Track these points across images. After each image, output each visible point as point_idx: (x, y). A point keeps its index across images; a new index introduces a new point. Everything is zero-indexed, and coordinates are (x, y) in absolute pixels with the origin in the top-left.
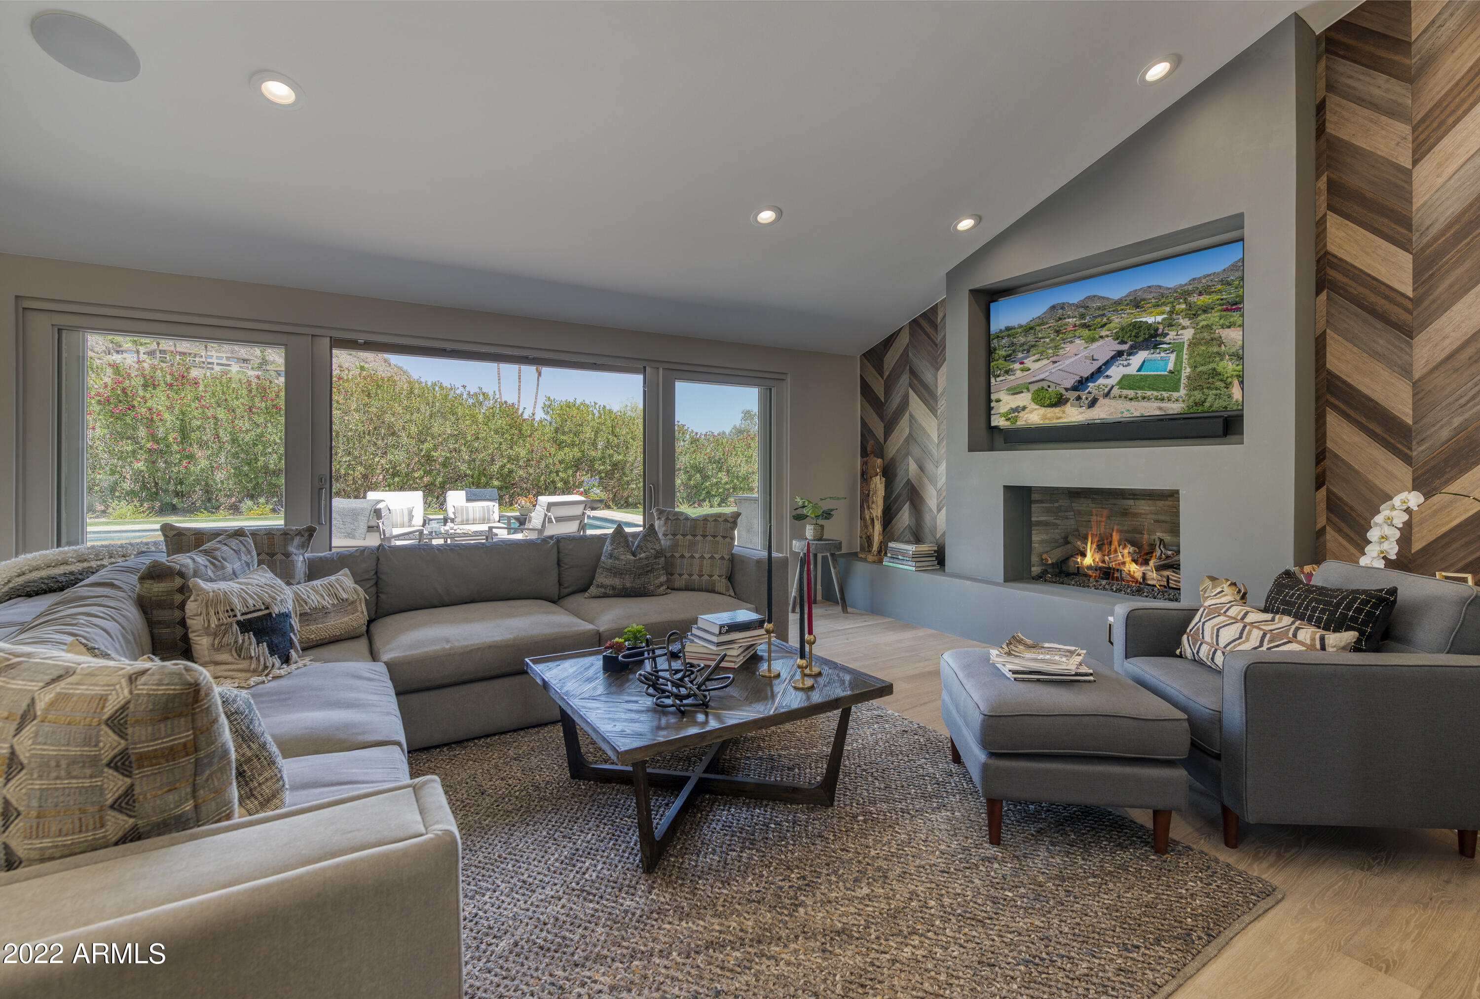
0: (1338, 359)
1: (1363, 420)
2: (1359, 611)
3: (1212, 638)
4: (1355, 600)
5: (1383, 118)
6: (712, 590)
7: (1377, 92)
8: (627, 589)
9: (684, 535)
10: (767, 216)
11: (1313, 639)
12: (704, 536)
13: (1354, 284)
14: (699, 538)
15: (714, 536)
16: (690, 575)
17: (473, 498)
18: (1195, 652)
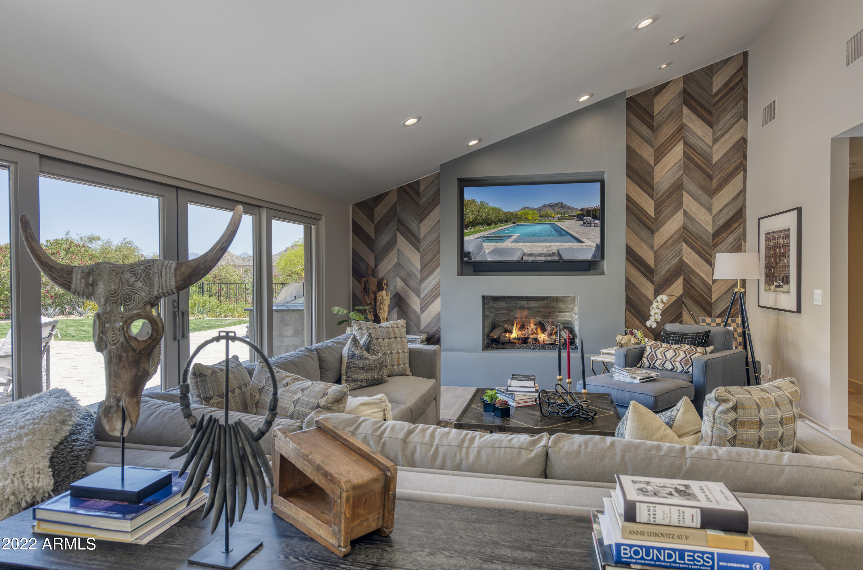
0: (630, 240)
1: (638, 265)
2: (702, 339)
4: (700, 336)
5: (645, 143)
13: (635, 209)
16: (393, 366)
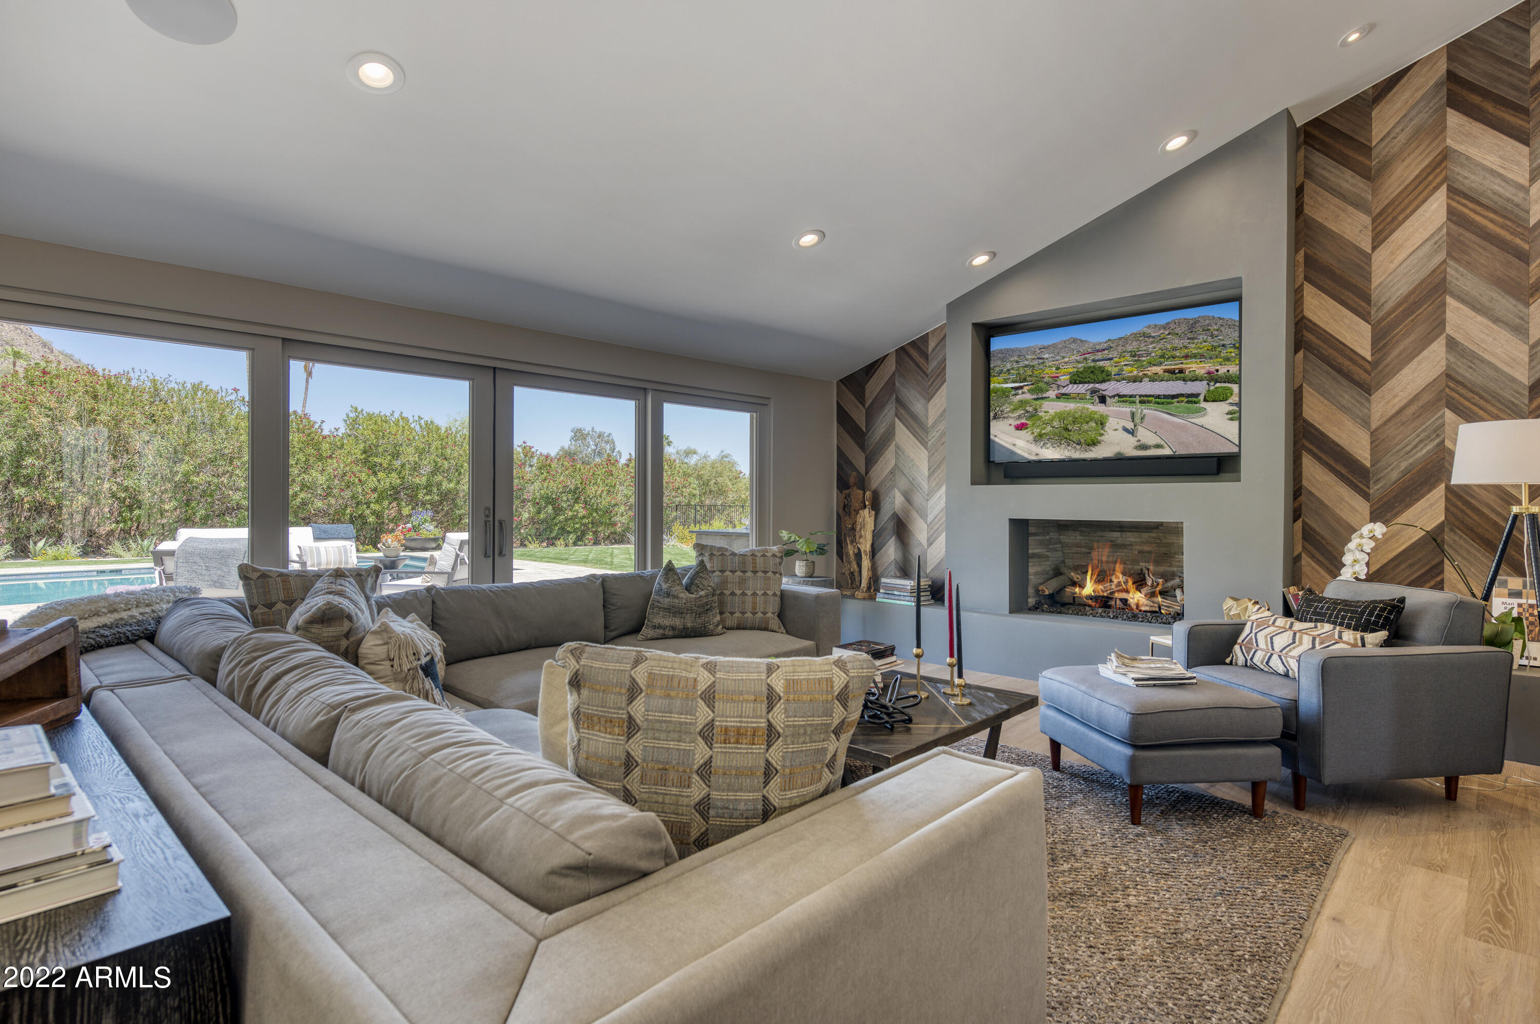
0: (1312, 409)
1: (1332, 462)
2: (1379, 616)
3: (1267, 645)
4: (1375, 608)
5: (1350, 208)
6: (765, 628)
7: (1345, 185)
8: (687, 629)
9: (733, 572)
10: (809, 240)
11: (1356, 639)
12: (755, 572)
13: (1326, 347)
14: (749, 574)
15: (765, 572)
16: (743, 613)
17: (323, 536)
18: (1249, 658)
